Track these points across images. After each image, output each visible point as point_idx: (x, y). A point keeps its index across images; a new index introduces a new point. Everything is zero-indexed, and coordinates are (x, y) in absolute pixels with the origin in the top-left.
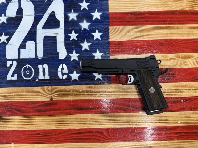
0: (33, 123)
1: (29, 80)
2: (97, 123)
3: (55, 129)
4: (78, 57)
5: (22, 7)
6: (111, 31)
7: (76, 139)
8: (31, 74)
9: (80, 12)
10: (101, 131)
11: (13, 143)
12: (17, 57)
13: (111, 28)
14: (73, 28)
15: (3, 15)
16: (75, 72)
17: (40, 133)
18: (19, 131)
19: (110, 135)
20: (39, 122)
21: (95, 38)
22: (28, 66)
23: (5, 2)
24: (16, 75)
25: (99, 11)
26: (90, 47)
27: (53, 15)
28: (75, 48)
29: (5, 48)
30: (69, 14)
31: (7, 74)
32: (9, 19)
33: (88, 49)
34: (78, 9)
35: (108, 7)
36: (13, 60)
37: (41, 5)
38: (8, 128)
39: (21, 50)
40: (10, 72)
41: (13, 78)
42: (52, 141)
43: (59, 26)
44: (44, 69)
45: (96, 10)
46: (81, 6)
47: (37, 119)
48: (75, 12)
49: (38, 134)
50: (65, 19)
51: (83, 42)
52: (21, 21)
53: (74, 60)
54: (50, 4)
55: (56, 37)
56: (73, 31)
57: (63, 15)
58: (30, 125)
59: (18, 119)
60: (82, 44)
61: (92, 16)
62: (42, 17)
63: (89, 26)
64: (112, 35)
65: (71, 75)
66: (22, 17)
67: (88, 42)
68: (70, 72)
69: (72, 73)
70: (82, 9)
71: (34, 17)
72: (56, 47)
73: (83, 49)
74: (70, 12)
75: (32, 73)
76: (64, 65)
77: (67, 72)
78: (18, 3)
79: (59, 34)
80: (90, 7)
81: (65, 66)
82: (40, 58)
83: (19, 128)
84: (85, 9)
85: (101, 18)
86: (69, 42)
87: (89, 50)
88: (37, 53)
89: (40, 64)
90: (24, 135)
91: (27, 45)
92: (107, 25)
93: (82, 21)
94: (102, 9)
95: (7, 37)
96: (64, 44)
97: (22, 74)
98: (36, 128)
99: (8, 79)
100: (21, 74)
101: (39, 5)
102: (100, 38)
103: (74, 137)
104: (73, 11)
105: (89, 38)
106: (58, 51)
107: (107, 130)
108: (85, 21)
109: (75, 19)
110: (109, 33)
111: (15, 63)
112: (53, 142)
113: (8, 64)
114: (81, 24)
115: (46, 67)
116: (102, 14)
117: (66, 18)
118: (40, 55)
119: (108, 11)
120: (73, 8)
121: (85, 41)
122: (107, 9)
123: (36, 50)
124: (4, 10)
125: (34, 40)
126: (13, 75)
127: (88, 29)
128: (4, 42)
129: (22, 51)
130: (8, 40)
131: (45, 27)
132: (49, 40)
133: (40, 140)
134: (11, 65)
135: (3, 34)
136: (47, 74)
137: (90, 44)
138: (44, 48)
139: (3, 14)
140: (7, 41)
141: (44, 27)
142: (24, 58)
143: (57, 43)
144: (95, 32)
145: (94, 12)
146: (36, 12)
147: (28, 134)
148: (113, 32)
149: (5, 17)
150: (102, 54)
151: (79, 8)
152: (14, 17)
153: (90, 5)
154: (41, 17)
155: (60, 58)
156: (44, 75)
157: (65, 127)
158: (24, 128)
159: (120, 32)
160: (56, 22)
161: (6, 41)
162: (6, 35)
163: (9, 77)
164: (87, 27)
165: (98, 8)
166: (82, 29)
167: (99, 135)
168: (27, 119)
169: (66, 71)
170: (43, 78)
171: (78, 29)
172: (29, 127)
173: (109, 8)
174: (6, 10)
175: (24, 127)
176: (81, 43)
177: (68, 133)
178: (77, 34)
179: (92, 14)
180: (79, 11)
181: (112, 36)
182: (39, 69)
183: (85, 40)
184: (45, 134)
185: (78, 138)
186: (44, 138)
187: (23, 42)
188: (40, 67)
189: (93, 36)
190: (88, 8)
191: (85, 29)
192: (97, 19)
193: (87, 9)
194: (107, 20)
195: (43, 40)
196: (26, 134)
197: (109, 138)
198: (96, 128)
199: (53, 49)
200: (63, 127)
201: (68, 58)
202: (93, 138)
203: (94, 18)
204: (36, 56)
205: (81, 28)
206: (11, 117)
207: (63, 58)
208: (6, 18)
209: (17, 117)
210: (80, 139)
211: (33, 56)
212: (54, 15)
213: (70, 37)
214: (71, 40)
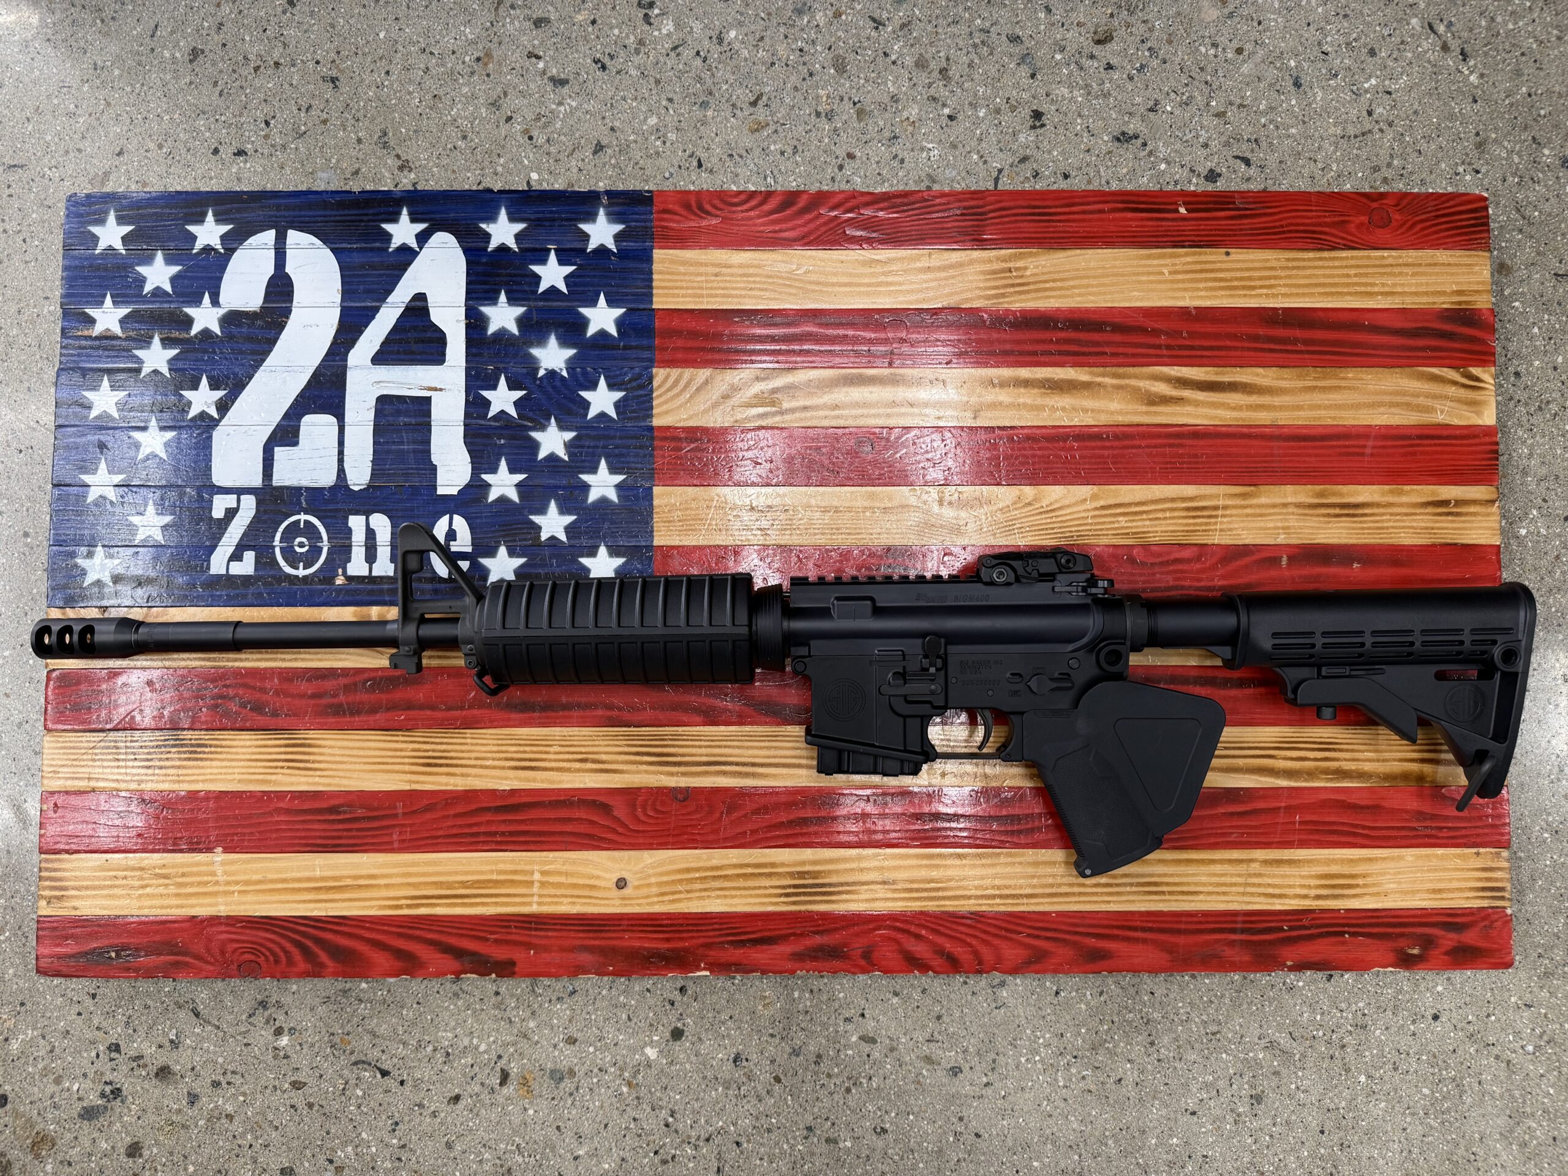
0: (313, 762)
1: (305, 577)
2: (589, 766)
3: (407, 787)
4: (518, 486)
5: (288, 270)
6: (659, 386)
7: (495, 834)
8: (316, 551)
9: (532, 304)
10: (602, 799)
11: (220, 849)
12: (257, 481)
13: (660, 374)
14: (501, 366)
15: (207, 298)
16: (503, 551)
17: (340, 806)
18: (251, 794)
19: (642, 818)
20: (338, 759)
21: (592, 413)
22: (303, 517)
23: (219, 247)
24: (249, 556)
25: (611, 303)
26: (569, 446)
27: (418, 307)
28: (505, 451)
29: (210, 438)
30: (486, 310)
31: (213, 548)
32: (232, 319)
33: (562, 453)
34: (526, 288)
35: (651, 287)
36: (239, 492)
37: (373, 267)
38: (204, 781)
39: (277, 449)
40: (223, 539)
41: (237, 569)
42: (391, 843)
43: (444, 355)
44: (370, 534)
45: (602, 295)
46: (537, 278)
47: (330, 747)
48: (512, 301)
49: (333, 810)
50: (468, 327)
51: (543, 428)
52: (281, 327)
53: (503, 500)
54: (409, 264)
55: (429, 399)
56: (503, 381)
57: (462, 311)
58: (299, 769)
59: (248, 743)
60: (536, 435)
61: (584, 322)
62: (373, 317)
63: (571, 364)
64: (666, 402)
65: (485, 561)
66: (287, 313)
67: (562, 427)
68: (484, 547)
69: (492, 553)
70: (541, 290)
71: (337, 312)
72: (428, 442)
73: (542, 455)
74: (493, 301)
75: (320, 549)
76: (456, 517)
77: (469, 549)
78: (273, 252)
79: (441, 390)
80: (575, 285)
81: (460, 524)
82: (356, 488)
83: (251, 781)
84: (553, 290)
85: (619, 331)
86: (482, 422)
87: (566, 458)
88: (347, 466)
89: (357, 513)
90: (270, 814)
91: (302, 428)
92: (642, 360)
93: (542, 342)
94: (627, 294)
95: (220, 394)
96: (461, 430)
97: (277, 551)
98: (324, 785)
99: (214, 571)
100: (274, 553)
101: (362, 267)
102: (613, 413)
103: (489, 822)
104: (503, 297)
105: (570, 413)
106: (435, 459)
107: (630, 794)
108: (553, 341)
109: (514, 329)
110: (652, 391)
111: (249, 505)
112: (396, 845)
113: (220, 505)
114: (535, 352)
115: (381, 523)
116: (624, 314)
117: (475, 323)
118: (359, 476)
119: (651, 302)
120: (507, 283)
121: (553, 420)
122: (649, 296)
123: (341, 453)
124: (211, 278)
125: (337, 410)
126: (236, 556)
127: (565, 373)
128: (203, 415)
129: (280, 452)
130: (223, 407)
131: (383, 357)
132: (398, 413)
133: (340, 838)
134: (231, 513)
135: (204, 381)
136: (384, 552)
137: (569, 435)
138: (375, 443)
139: (207, 295)
140: (218, 409)
141: (381, 358)
142: (287, 483)
143: (433, 429)
144: (593, 386)
145: (593, 303)
146: (348, 291)
147: (288, 811)
148: (669, 390)
149: (215, 310)
150: (619, 478)
151: (530, 284)
152: (255, 313)
153: (579, 276)
154: (369, 314)
155: (440, 491)
156: (371, 557)
157: (452, 780)
158: (275, 783)
159: (698, 390)
160: (431, 341)
161: (213, 412)
162: (214, 386)
163: (218, 563)
164: (563, 365)
165: (607, 289)
166: (541, 373)
167: (595, 818)
168: (287, 746)
169: (463, 542)
170: (365, 572)
171: (524, 371)
172: (293, 779)
173: (655, 291)
174: (221, 279)
175: (273, 777)
176: (534, 429)
177: (460, 809)
178: (519, 394)
179: (585, 311)
180: (528, 300)
181: (665, 407)
182: (349, 531)
183: (550, 419)
184: (360, 812)
185: (503, 828)
186: (358, 830)
187: (287, 416)
188: (356, 523)
189: (586, 405)
190: (567, 285)
191: (552, 374)
192: (603, 334)
193: (566, 291)
194: (645, 342)
195: (373, 410)
196: (279, 811)
197: (638, 831)
198: (582, 786)
199: (414, 451)
200: (443, 779)
201: (476, 488)
202: (569, 828)
203: (591, 331)
204: (338, 476)
205: (537, 369)
206: (217, 734)
207: (454, 491)
208: (221, 312)
209: (245, 735)
210: (511, 834)
211: (326, 478)
212: (425, 311)
213: (487, 404)
214: (490, 415)
